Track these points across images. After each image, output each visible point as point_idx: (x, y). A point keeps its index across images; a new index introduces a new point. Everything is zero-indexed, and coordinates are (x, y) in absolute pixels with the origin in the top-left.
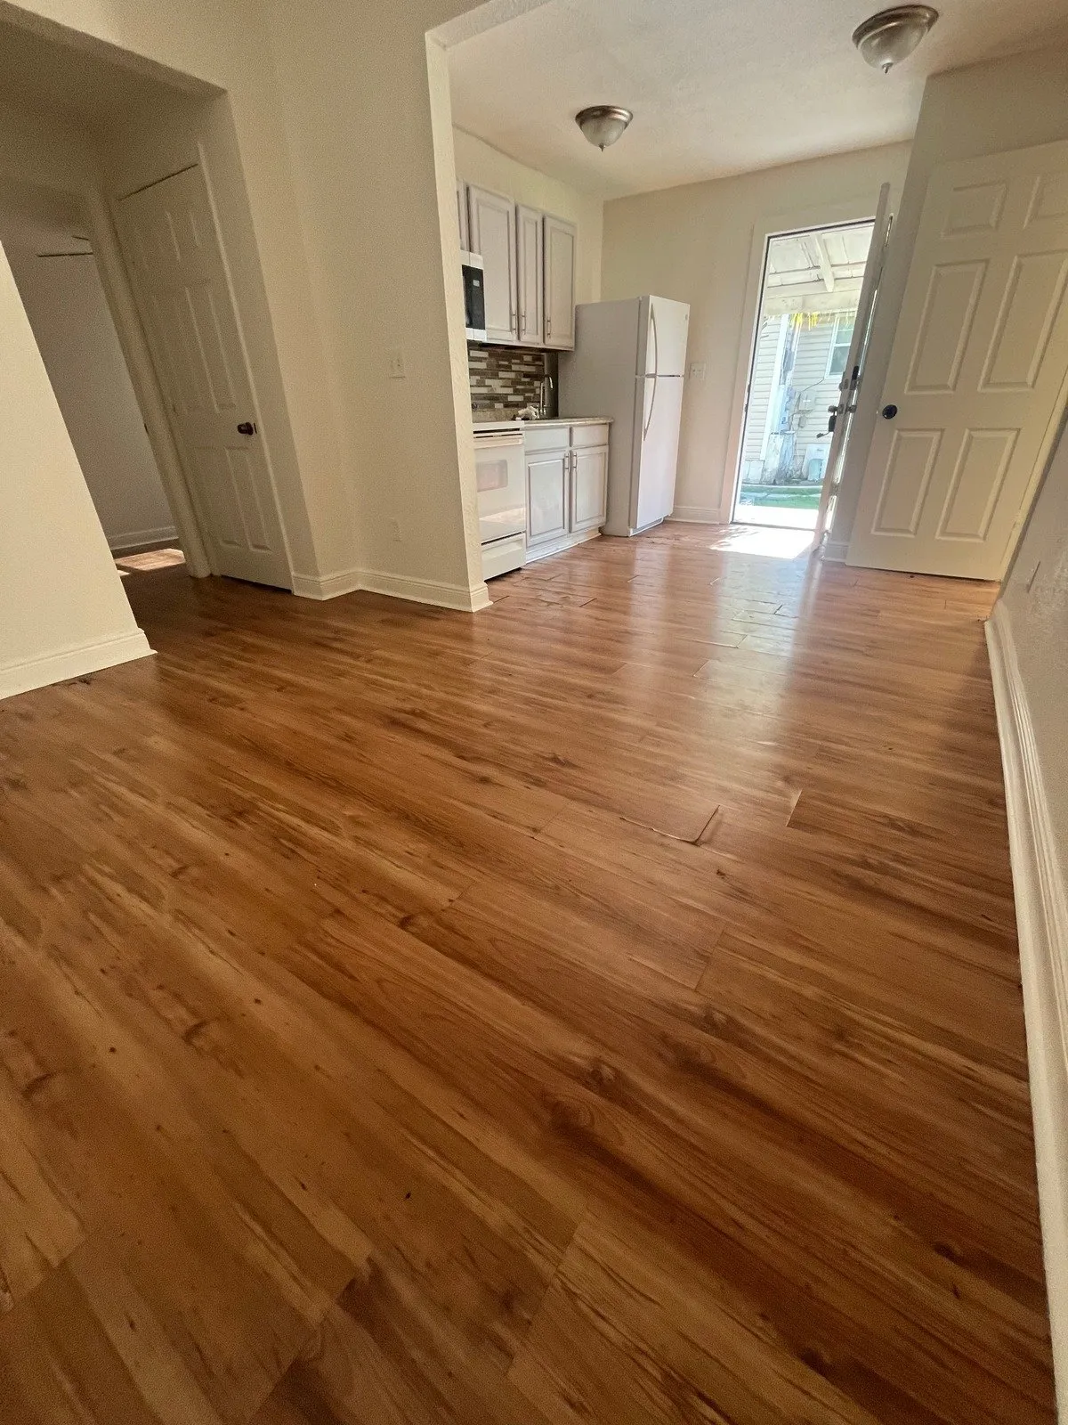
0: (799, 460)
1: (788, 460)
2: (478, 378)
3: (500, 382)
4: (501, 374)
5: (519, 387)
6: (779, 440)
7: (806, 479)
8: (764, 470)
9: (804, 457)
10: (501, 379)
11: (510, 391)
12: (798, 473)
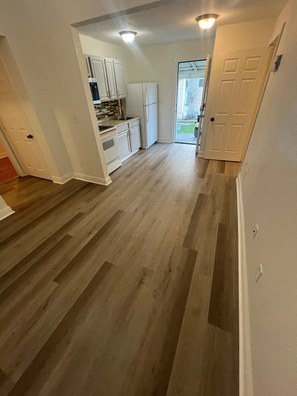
0: (192, 112)
1: (189, 112)
2: (99, 110)
3: (106, 109)
4: (106, 107)
5: (112, 110)
6: (186, 107)
7: (194, 117)
8: (183, 116)
9: (193, 111)
10: (106, 108)
11: (109, 111)
12: (192, 116)
